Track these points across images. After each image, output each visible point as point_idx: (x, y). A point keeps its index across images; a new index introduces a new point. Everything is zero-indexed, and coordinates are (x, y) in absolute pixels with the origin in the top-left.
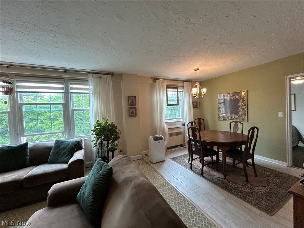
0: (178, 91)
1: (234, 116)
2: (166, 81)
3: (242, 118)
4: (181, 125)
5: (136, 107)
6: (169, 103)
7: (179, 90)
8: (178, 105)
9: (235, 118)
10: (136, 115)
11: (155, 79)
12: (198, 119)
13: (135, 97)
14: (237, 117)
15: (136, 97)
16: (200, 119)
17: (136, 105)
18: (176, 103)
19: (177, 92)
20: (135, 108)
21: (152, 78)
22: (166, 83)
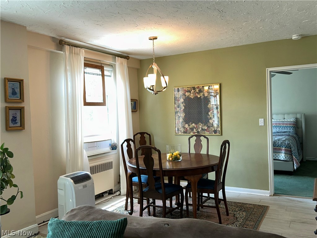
0: (103, 75)
1: (201, 126)
2: (83, 51)
3: (213, 129)
4: (108, 149)
5: (23, 108)
6: (88, 100)
7: (106, 73)
8: (103, 104)
9: (202, 129)
10: (22, 126)
11: (61, 44)
12: (140, 133)
13: (21, 82)
14: (206, 128)
15: (22, 80)
16: (144, 133)
17: (23, 101)
18: (101, 101)
19: (101, 77)
20: (21, 110)
21: (53, 39)
22: (83, 55)
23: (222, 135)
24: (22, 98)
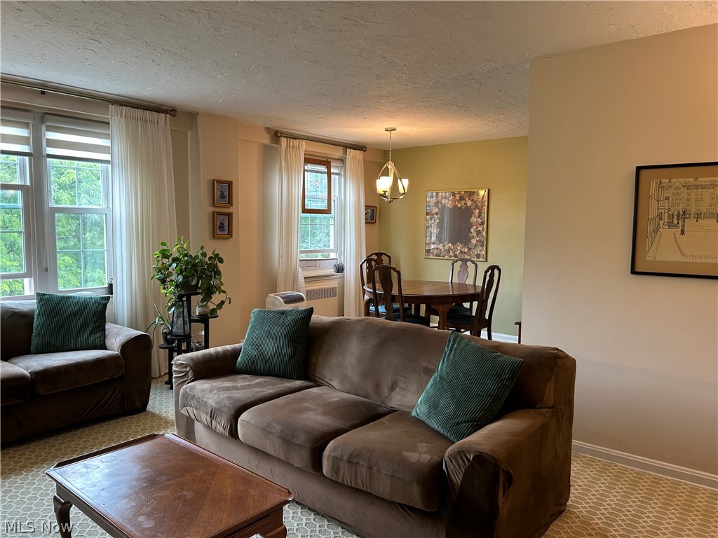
0: (329, 174)
2: (304, 143)
4: (332, 271)
5: (232, 213)
6: (308, 207)
7: (333, 170)
8: (328, 211)
10: (230, 233)
11: (276, 135)
12: (376, 254)
13: (230, 184)
15: (232, 182)
16: (382, 254)
17: (232, 205)
18: (323, 206)
19: (326, 175)
20: (230, 216)
21: (268, 130)
22: (304, 146)
23: (486, 261)
24: (230, 202)
